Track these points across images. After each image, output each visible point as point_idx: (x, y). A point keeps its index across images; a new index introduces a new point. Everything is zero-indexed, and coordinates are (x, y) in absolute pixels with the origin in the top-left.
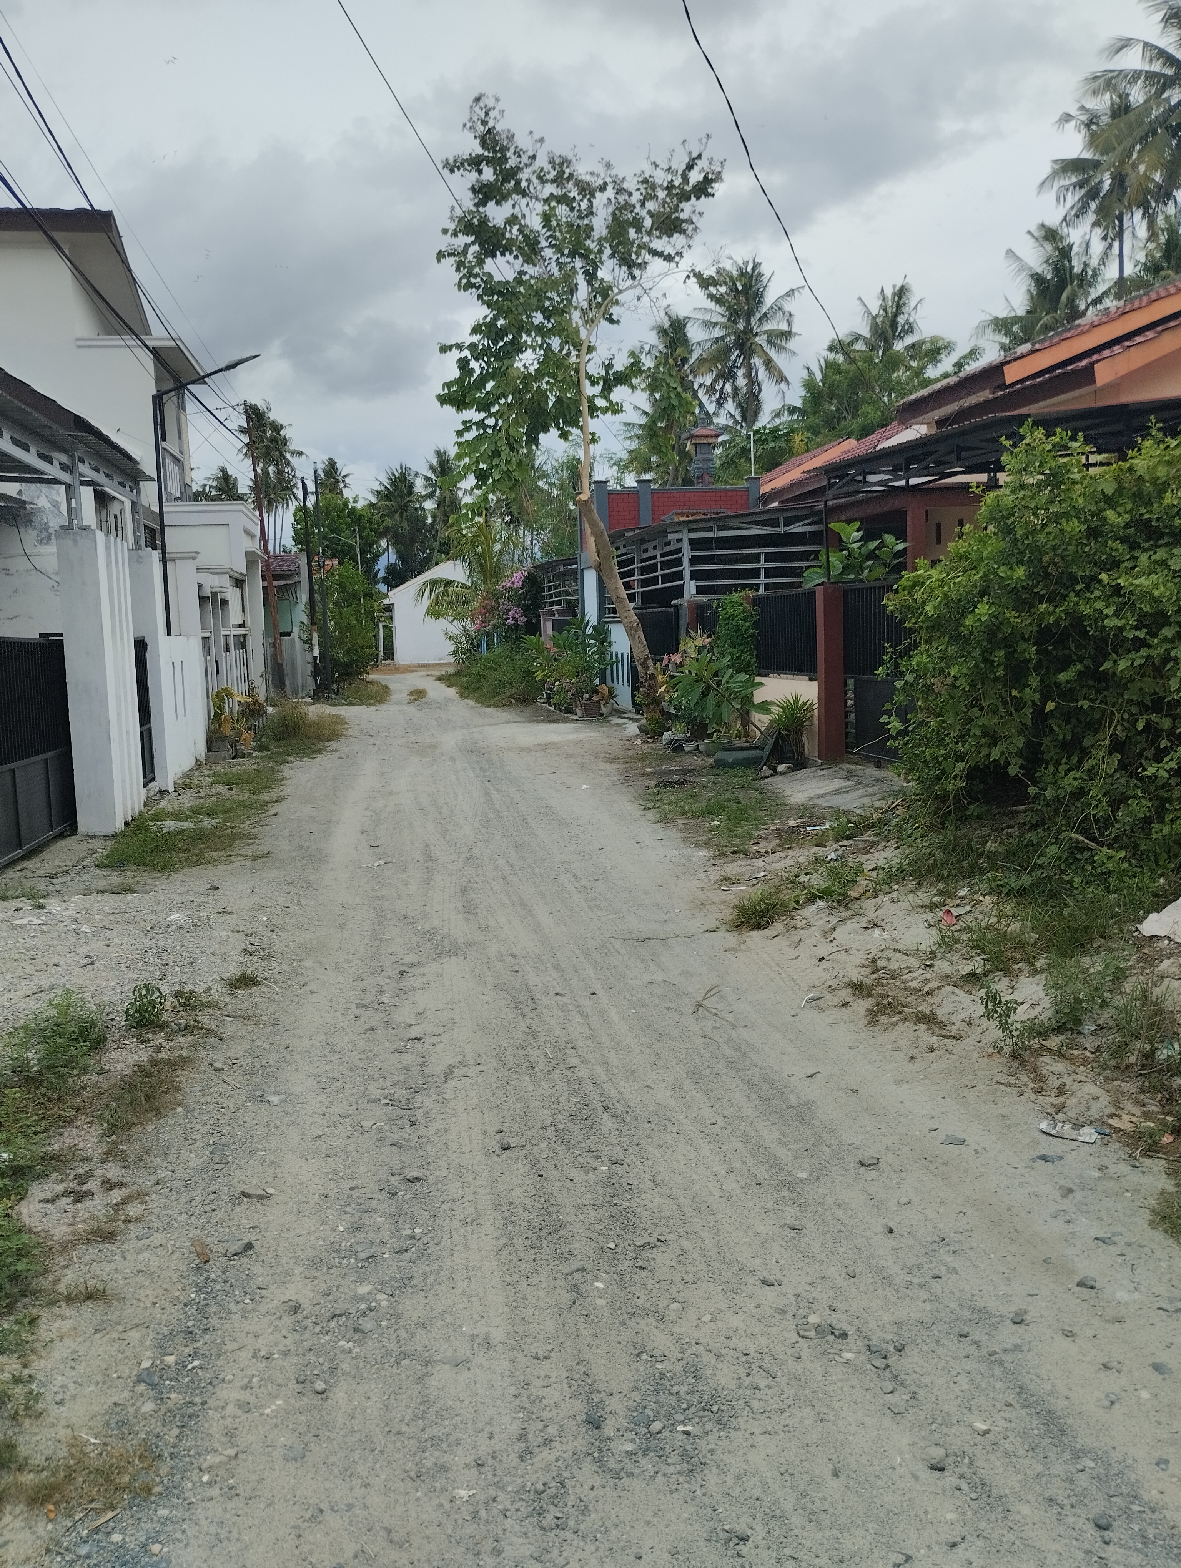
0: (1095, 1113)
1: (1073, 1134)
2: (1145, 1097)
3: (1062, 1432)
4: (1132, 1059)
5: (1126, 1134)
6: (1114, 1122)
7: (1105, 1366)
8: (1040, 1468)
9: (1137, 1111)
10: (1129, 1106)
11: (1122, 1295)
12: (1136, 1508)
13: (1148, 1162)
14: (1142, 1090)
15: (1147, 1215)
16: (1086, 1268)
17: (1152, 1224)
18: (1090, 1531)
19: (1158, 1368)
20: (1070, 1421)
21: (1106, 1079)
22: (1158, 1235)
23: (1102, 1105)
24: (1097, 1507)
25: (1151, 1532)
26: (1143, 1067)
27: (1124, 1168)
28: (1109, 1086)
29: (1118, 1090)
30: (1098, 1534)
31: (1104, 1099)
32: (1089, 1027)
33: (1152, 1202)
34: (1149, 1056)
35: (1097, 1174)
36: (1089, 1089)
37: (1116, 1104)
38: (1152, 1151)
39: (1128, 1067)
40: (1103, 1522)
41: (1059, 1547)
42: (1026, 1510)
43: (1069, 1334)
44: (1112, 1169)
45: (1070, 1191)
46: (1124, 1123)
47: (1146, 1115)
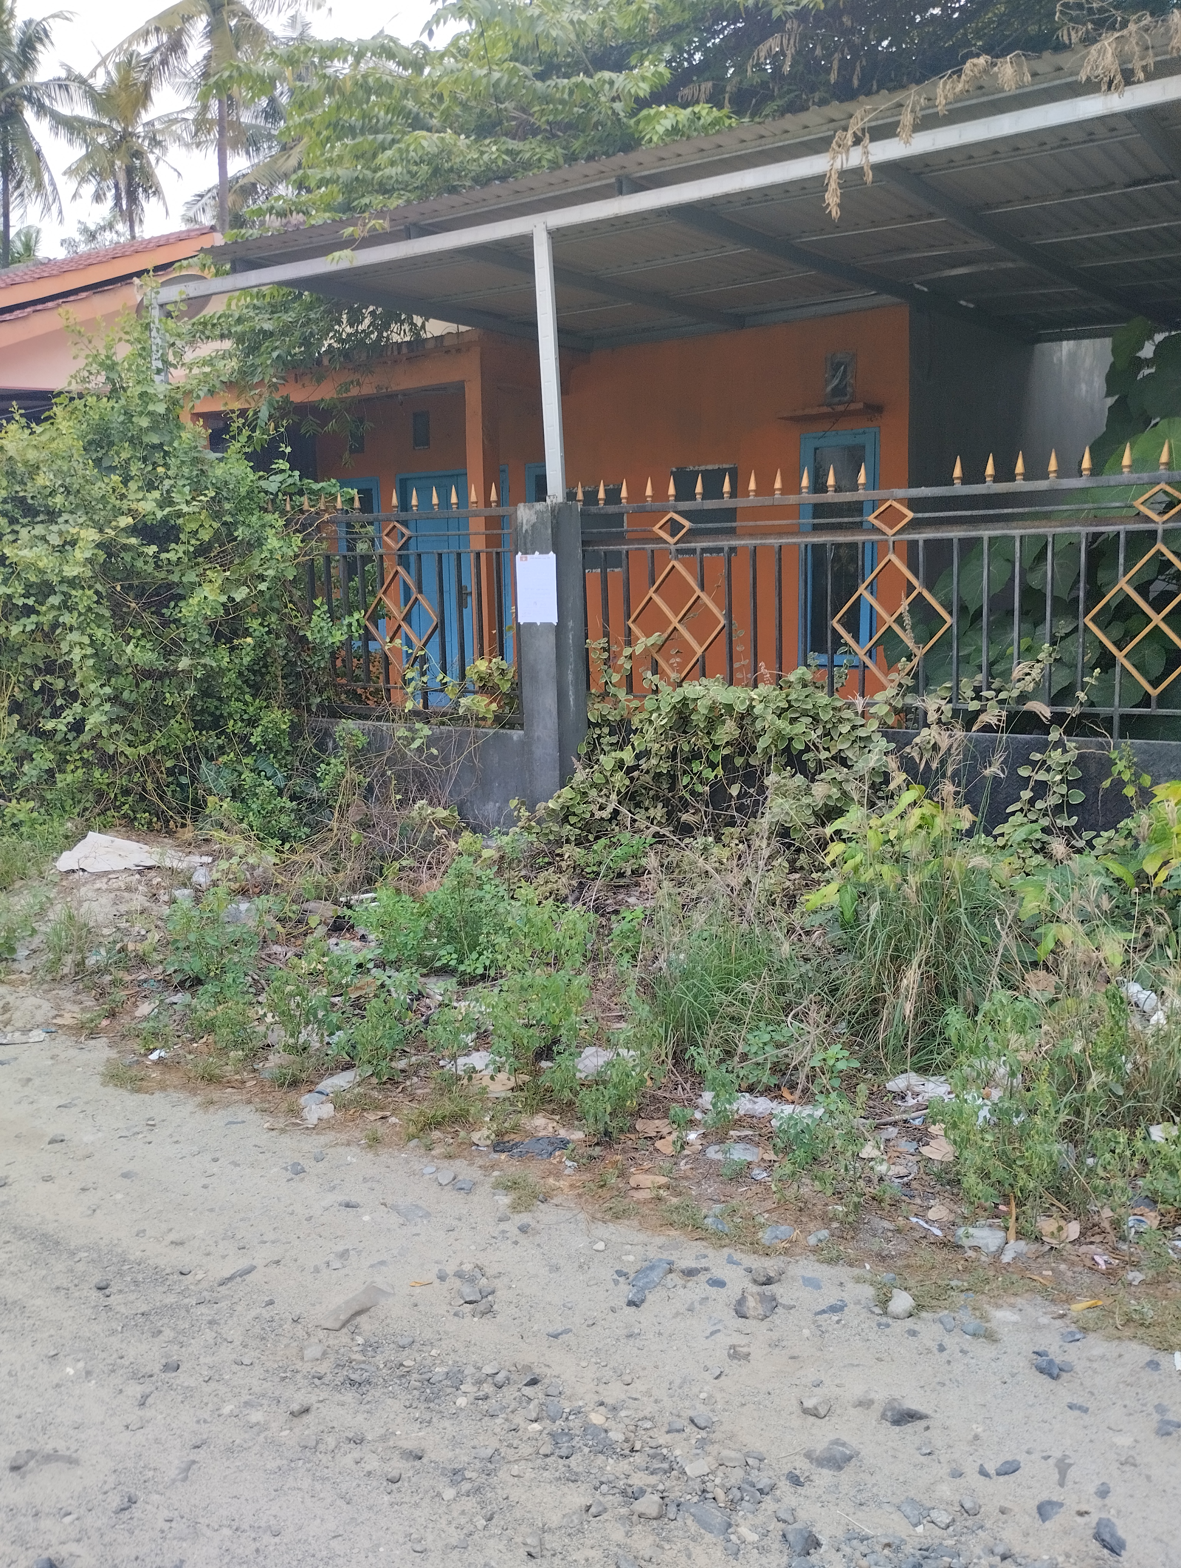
0: (40, 1018)
1: (24, 1039)
2: (82, 997)
3: (58, 1243)
4: (66, 970)
5: (70, 1027)
6: (59, 1021)
7: (83, 1189)
8: (44, 1272)
9: (76, 1008)
10: (69, 1006)
11: (88, 1138)
12: (126, 1267)
13: (92, 1042)
14: (77, 993)
15: (98, 1079)
16: (53, 1130)
17: (104, 1084)
18: (95, 1294)
19: (125, 1175)
20: (62, 1234)
21: (45, 992)
22: (110, 1089)
23: (46, 1009)
24: (97, 1278)
25: (140, 1278)
26: (77, 973)
27: (73, 1052)
28: (49, 996)
29: (57, 997)
30: (100, 1294)
31: (46, 1006)
32: (22, 953)
33: (101, 1069)
34: (80, 964)
35: (50, 1062)
36: (32, 1001)
37: (58, 1007)
38: (93, 1034)
39: (62, 977)
40: (102, 1285)
41: (71, 1314)
42: (38, 1302)
43: (48, 1179)
44: (62, 1056)
45: (29, 1080)
46: (67, 1020)
47: (84, 1010)
